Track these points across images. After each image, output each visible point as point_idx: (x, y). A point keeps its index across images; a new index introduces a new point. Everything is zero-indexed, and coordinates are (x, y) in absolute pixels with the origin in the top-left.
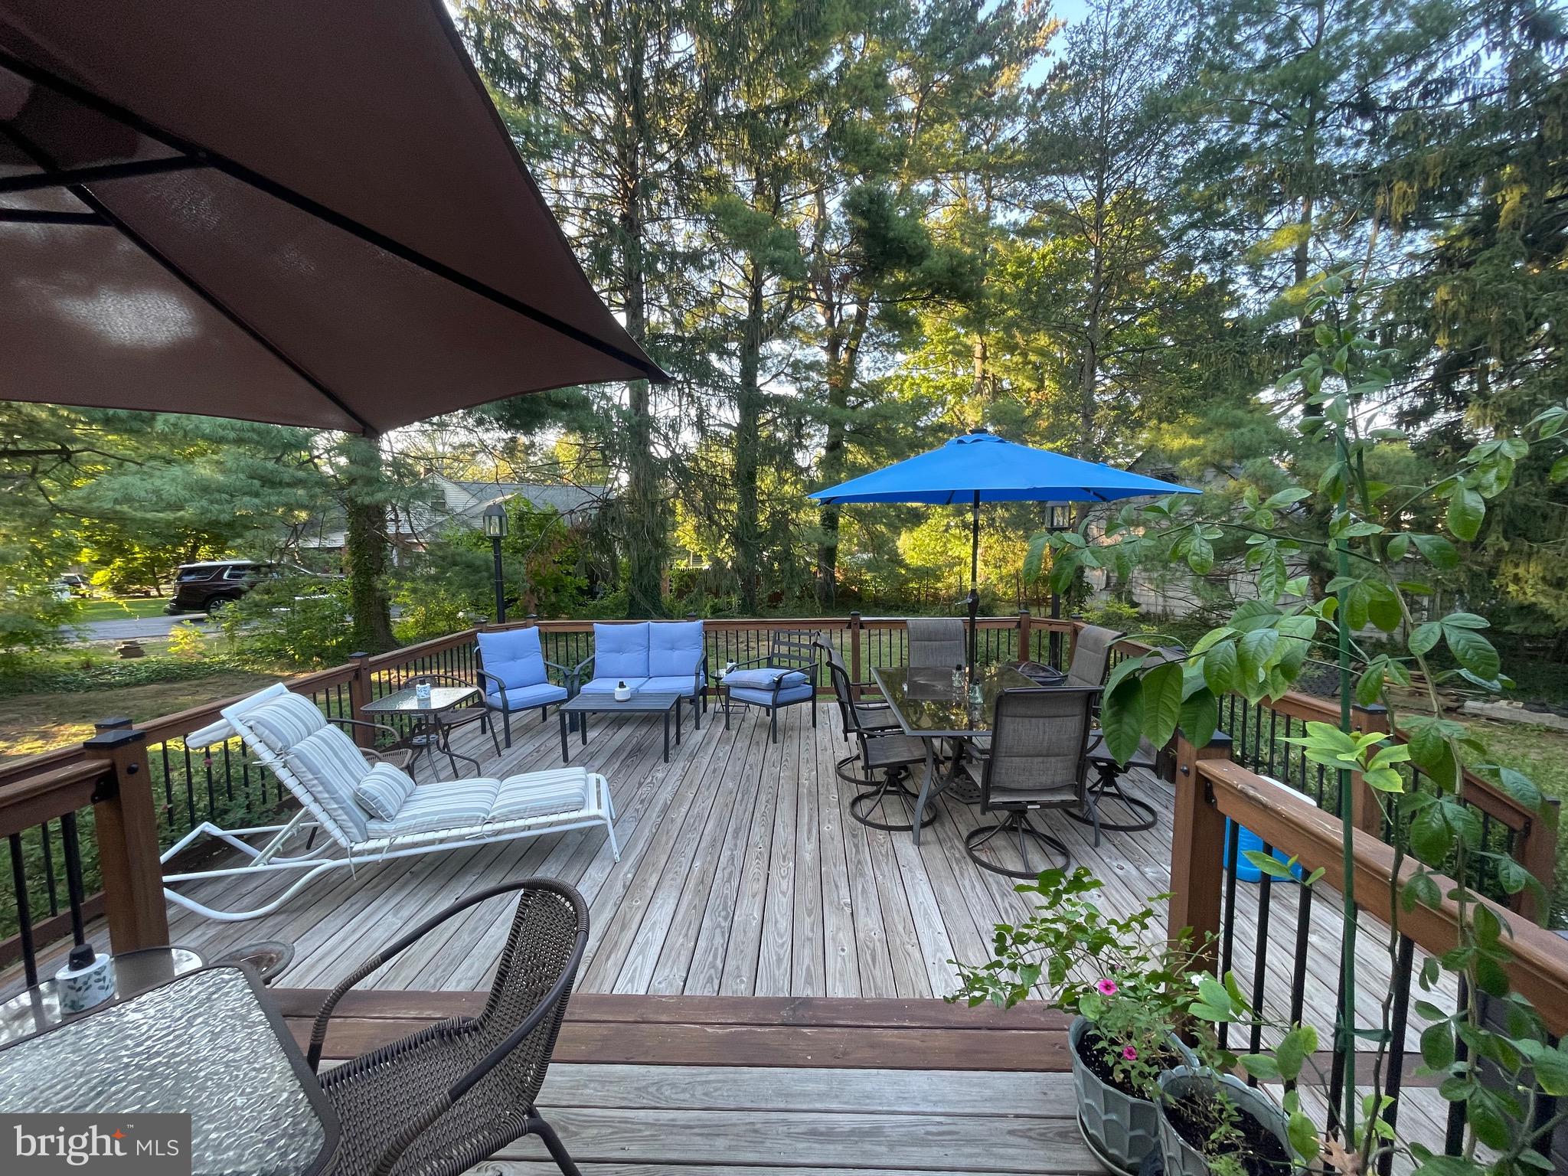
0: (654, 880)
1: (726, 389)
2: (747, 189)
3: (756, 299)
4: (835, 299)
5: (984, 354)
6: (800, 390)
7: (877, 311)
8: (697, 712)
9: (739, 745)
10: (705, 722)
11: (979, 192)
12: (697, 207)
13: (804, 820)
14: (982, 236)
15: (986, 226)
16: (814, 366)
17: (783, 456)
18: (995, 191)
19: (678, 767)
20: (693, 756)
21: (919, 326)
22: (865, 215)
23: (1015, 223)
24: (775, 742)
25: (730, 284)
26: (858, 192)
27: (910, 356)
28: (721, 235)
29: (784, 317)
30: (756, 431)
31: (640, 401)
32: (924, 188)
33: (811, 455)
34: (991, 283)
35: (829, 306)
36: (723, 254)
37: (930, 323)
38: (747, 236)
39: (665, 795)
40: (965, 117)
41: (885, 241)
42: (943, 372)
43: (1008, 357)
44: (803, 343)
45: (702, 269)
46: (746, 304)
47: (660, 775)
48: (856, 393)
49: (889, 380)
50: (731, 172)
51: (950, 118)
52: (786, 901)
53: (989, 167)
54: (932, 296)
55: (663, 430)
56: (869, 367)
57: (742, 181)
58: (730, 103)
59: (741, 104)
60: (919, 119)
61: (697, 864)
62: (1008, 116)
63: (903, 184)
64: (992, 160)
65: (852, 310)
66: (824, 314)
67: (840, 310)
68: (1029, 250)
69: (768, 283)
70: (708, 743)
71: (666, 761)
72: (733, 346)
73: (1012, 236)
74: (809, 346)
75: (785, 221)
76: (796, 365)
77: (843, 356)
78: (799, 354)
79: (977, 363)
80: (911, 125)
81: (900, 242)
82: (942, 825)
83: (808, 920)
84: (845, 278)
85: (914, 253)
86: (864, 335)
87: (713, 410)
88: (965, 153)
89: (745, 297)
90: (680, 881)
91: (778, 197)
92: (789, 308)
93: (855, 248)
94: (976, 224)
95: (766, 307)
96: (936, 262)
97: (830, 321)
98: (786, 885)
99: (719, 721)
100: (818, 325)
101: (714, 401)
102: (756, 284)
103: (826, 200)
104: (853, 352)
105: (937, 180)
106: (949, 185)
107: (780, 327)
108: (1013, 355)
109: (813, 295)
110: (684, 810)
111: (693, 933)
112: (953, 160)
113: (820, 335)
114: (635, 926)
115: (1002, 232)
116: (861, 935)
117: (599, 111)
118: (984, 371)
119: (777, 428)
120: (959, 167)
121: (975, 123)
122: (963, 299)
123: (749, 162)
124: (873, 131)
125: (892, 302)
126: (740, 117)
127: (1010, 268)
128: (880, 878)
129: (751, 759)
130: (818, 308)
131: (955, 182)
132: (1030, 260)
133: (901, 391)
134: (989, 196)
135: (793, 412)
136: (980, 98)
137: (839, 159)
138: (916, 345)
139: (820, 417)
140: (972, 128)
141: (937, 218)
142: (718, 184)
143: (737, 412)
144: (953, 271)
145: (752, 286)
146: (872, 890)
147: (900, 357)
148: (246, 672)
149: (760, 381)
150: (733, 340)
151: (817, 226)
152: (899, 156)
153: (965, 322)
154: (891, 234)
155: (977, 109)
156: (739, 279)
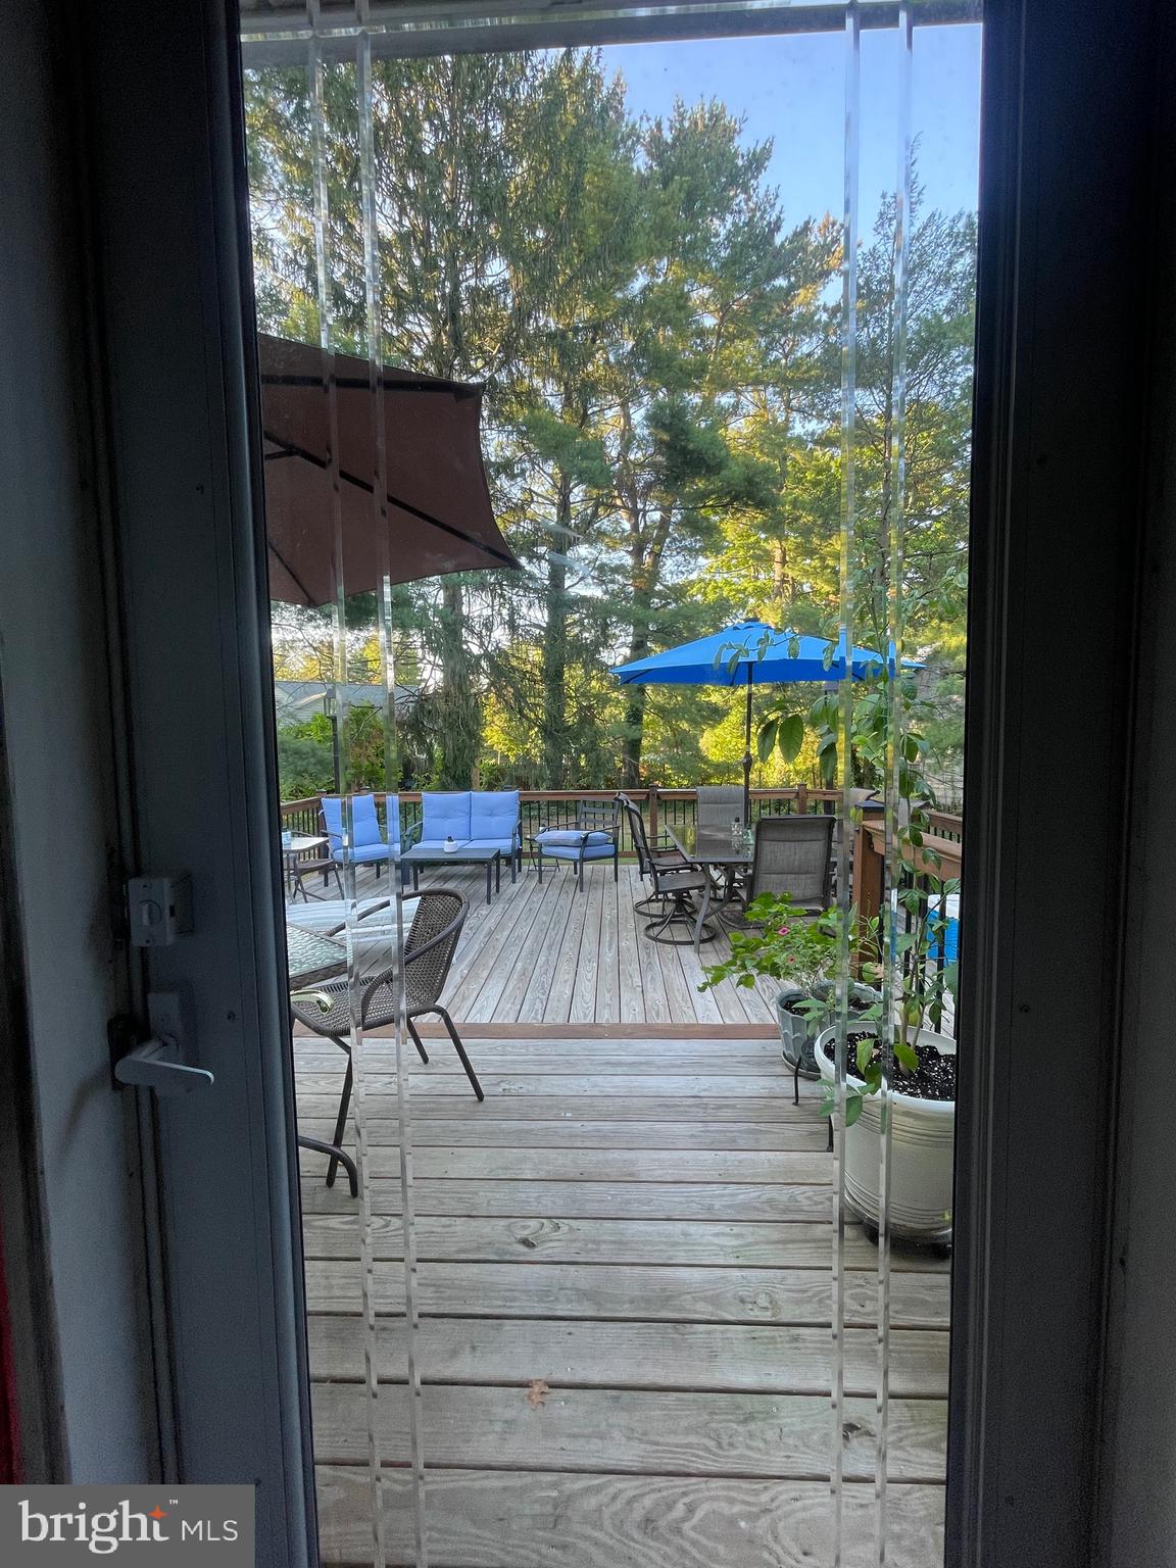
0: (485, 974)
1: (536, 591)
2: (556, 403)
3: (564, 506)
4: (640, 506)
5: (784, 557)
6: (606, 592)
7: (679, 517)
8: (514, 871)
9: (550, 893)
10: (520, 879)
11: (777, 403)
12: (510, 420)
13: (606, 938)
14: (781, 446)
15: (784, 437)
16: (617, 569)
17: (588, 654)
18: (794, 403)
19: (498, 908)
20: (511, 900)
21: (720, 532)
22: (665, 427)
23: (813, 434)
24: (581, 891)
25: (539, 492)
26: (660, 407)
27: (712, 560)
28: (531, 446)
29: (590, 524)
30: (564, 631)
31: (454, 601)
32: (725, 400)
33: (616, 654)
34: (790, 491)
35: (634, 513)
36: (533, 464)
37: (732, 528)
38: (556, 448)
39: (490, 924)
40: (764, 333)
41: (684, 451)
42: (745, 576)
43: (808, 561)
44: (609, 547)
45: (513, 477)
46: (554, 510)
47: (484, 912)
48: (659, 594)
49: (692, 583)
50: (541, 384)
51: (749, 336)
52: (590, 985)
53: (785, 380)
54: (730, 503)
55: (477, 629)
56: (672, 570)
57: (551, 394)
58: (541, 323)
59: (552, 324)
60: (719, 336)
61: (519, 965)
62: (805, 334)
63: (704, 397)
64: (789, 374)
65: (657, 516)
66: (629, 520)
67: (644, 516)
68: (827, 458)
69: (575, 490)
70: (524, 892)
71: (489, 903)
72: (542, 550)
73: (810, 445)
74: (614, 550)
75: (592, 431)
76: (602, 568)
77: (647, 559)
78: (604, 558)
79: (777, 567)
80: (712, 340)
81: (700, 453)
82: (720, 942)
83: (608, 995)
84: (649, 486)
85: (712, 464)
86: (668, 540)
87: (524, 610)
88: (765, 367)
89: (554, 504)
90: (506, 974)
91: (585, 411)
92: (595, 514)
93: (659, 458)
94: (774, 436)
95: (573, 514)
96: (734, 471)
97: (635, 527)
98: (592, 975)
99: (532, 877)
100: (624, 531)
101: (525, 602)
102: (564, 493)
103: (631, 411)
104: (657, 556)
105: (738, 393)
106: (749, 397)
107: (588, 531)
108: (812, 559)
109: (618, 502)
110: (506, 933)
111: (518, 1001)
112: (752, 374)
113: (625, 540)
114: (472, 999)
115: (800, 442)
116: (648, 1003)
117: (418, 329)
118: (784, 575)
119: (584, 629)
120: (757, 382)
121: (774, 339)
122: (760, 504)
123: (559, 379)
124: (675, 349)
125: (694, 509)
126: (551, 336)
127: (809, 476)
128: (666, 972)
129: (561, 902)
130: (623, 513)
131: (756, 395)
132: (829, 468)
133: (705, 594)
134: (789, 407)
135: (601, 614)
136: (777, 315)
137: (642, 374)
138: (717, 549)
139: (624, 617)
140: (770, 343)
141: (738, 429)
142: (530, 398)
143: (546, 612)
144: (750, 481)
145: (560, 493)
146: (659, 979)
147: (701, 560)
149: (567, 583)
150: (542, 545)
151: (622, 436)
152: (700, 370)
153: (764, 527)
154: (691, 446)
155: (774, 326)
156: (547, 486)
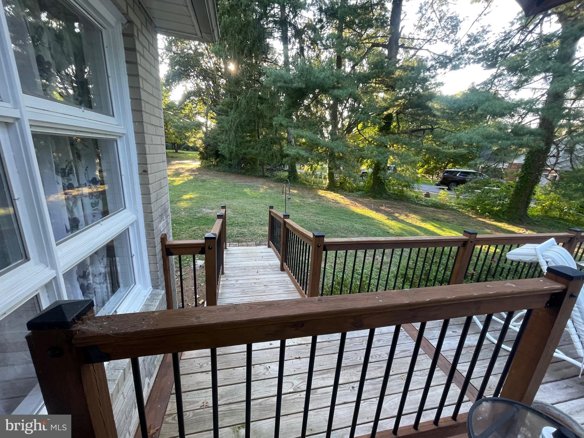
148: (459, 212)
